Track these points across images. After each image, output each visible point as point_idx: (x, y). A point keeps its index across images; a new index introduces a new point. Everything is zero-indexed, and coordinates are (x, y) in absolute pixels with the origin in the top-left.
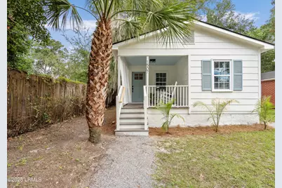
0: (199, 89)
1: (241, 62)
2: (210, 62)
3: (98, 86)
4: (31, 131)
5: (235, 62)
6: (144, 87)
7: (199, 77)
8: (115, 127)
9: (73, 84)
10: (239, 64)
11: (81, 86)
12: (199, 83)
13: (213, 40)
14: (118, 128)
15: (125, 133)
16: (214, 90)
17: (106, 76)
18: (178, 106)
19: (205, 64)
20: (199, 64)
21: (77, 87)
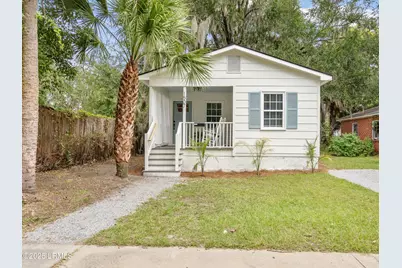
0: (246, 127)
1: (296, 94)
2: (259, 94)
3: (125, 124)
4: (56, 169)
5: (289, 94)
6: (180, 123)
7: (246, 112)
8: (143, 169)
9: (93, 118)
10: (293, 97)
11: (102, 121)
12: (246, 119)
13: (263, 68)
14: (147, 168)
15: (154, 174)
16: (263, 127)
17: (133, 114)
18: (220, 147)
19: (253, 96)
20: (246, 97)
21: (98, 122)
